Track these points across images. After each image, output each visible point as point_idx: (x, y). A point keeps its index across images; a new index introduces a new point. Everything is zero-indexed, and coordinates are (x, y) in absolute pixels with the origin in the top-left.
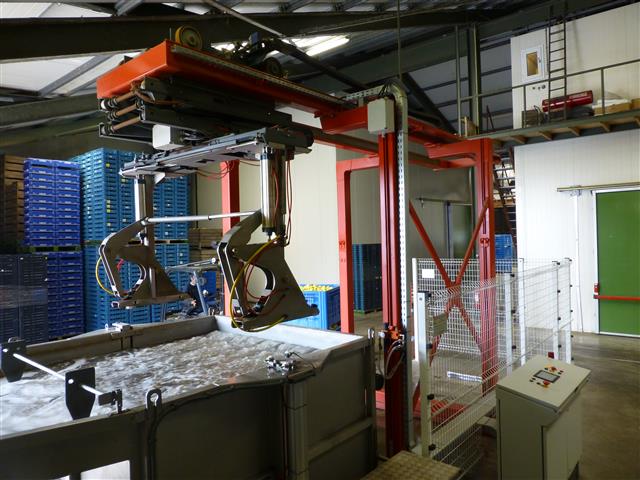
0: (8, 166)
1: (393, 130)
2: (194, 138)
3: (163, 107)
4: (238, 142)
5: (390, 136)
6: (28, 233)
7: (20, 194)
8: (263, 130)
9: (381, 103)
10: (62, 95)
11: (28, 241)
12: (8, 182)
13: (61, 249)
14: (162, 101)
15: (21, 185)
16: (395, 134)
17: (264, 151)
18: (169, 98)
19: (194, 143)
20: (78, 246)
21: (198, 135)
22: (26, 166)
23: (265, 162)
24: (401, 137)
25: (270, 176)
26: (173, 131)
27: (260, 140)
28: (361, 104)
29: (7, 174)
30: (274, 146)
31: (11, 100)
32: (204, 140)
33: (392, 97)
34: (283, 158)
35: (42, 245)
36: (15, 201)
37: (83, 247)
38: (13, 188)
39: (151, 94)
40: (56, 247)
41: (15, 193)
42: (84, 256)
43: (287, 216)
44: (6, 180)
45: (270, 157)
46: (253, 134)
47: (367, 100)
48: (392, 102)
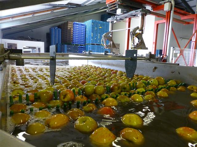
0: (69, 24)
1: (170, 10)
2: (126, 12)
3: (121, 5)
4: (136, 12)
5: (169, 12)
6: (74, 41)
7: (72, 31)
8: (141, 9)
9: (168, 3)
10: (85, 5)
11: (73, 43)
12: (69, 28)
13: (80, 45)
14: (121, 4)
15: (72, 29)
16: (170, 11)
17: (141, 14)
18: (122, 3)
19: (125, 13)
20: (84, 45)
21: (127, 11)
22: (74, 24)
23: (141, 16)
24: (171, 12)
25: (141, 19)
26: (122, 10)
27: (140, 11)
28: (163, 4)
29: (69, 26)
30: (143, 12)
31: (75, 6)
32: (128, 12)
33: (171, 2)
34: (144, 15)
35: (77, 44)
36: (70, 33)
37: (85, 45)
38: (70, 30)
39: (119, 3)
40: (79, 45)
41: (71, 31)
42: (85, 47)
43: (144, 28)
44: (68, 28)
45: (142, 15)
46: (139, 10)
47: (164, 3)
48: (170, 3)
